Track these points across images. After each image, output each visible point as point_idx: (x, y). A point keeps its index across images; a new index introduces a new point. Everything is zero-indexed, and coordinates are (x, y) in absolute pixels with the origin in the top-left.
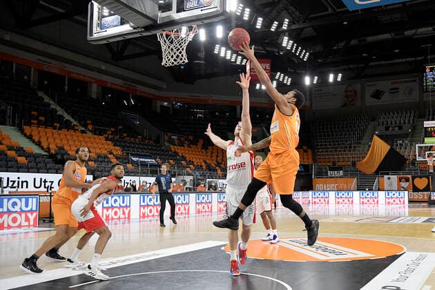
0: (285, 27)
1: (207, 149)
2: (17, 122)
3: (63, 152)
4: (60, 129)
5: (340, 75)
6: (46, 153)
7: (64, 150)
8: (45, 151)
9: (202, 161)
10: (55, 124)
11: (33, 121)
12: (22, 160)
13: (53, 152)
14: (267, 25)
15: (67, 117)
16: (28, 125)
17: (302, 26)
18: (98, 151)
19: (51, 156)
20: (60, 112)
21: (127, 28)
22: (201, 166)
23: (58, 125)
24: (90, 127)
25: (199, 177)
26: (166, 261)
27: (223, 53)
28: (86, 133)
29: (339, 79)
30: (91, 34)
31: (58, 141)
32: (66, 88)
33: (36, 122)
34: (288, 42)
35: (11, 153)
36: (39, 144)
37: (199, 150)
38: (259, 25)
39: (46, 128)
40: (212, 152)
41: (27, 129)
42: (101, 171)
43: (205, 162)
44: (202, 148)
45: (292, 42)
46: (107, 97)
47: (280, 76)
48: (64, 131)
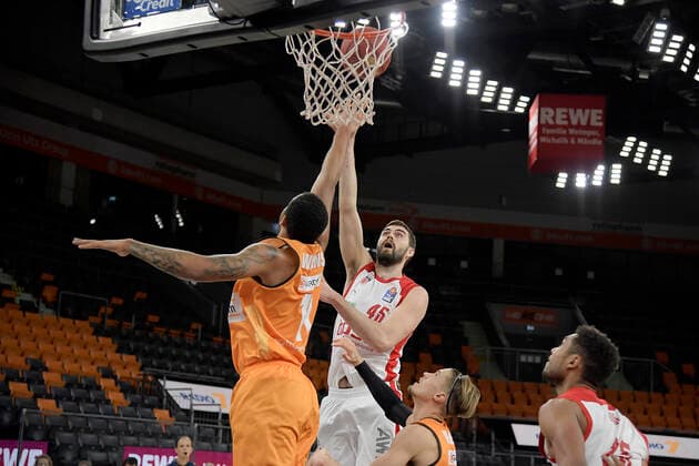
18: (69, 366)
21: (200, 17)
24: (49, 293)
27: (460, 75)
28: (36, 311)
30: (95, 33)
34: (667, 40)
42: (75, 430)
45: (680, 38)
46: (105, 204)
47: (636, 145)
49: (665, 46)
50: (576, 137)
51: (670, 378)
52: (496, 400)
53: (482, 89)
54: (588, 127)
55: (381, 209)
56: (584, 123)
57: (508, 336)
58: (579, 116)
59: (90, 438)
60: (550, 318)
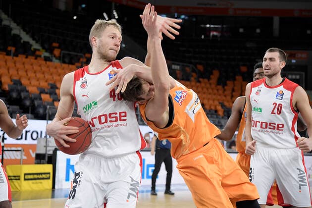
1: (225, 85)
3: (19, 88)
4: (16, 55)
7: (21, 84)
9: (217, 103)
10: (9, 48)
15: (25, 37)
20: (16, 30)
22: (216, 111)
23: (13, 49)
24: (57, 52)
28: (51, 61)
31: (12, 72)
37: (213, 86)
40: (233, 90)
43: (223, 106)
44: (218, 84)
46: (80, 8)
48: (21, 58)
55: (215, 5)
60: (304, 56)
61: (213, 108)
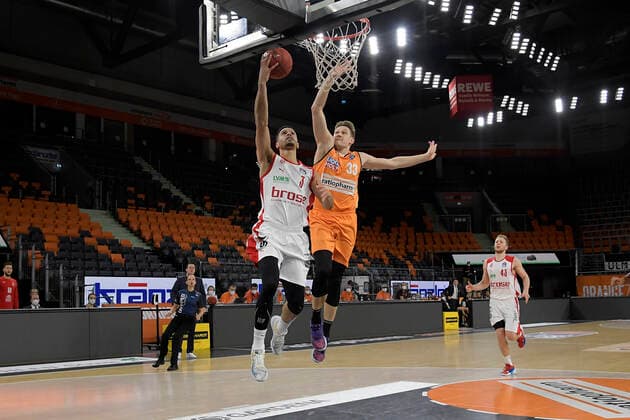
0: (514, 16)
1: (389, 231)
2: (108, 203)
3: (171, 244)
4: (167, 210)
5: (621, 90)
6: (149, 248)
7: (173, 241)
8: (148, 245)
9: (381, 251)
10: (160, 204)
11: (129, 201)
12: (117, 258)
13: (158, 245)
14: (482, 16)
15: (176, 192)
16: (123, 208)
17: (545, 11)
18: (221, 241)
19: (156, 251)
20: (166, 185)
21: (258, 36)
22: (381, 260)
23: (163, 205)
24: (208, 205)
25: (379, 278)
26: (332, 413)
27: (410, 70)
28: (203, 215)
29: (619, 97)
30: (205, 54)
31: (164, 228)
32: (173, 148)
33: (133, 202)
34: (521, 42)
35: (103, 249)
36: (138, 234)
37: (376, 233)
38: (468, 19)
39: (148, 210)
40: (398, 237)
41: (122, 213)
42: (227, 272)
43: (388, 254)
44: (382, 231)
45: (528, 40)
46: (231, 159)
47: (509, 101)
48: (172, 214)
49: (520, 46)
50: (478, 98)
51: (534, 223)
52: (443, 243)
53: (423, 78)
54: (484, 92)
56: (481, 90)
57: (447, 208)
58: (478, 87)
59: (235, 275)
60: (470, 198)
61: (378, 257)
